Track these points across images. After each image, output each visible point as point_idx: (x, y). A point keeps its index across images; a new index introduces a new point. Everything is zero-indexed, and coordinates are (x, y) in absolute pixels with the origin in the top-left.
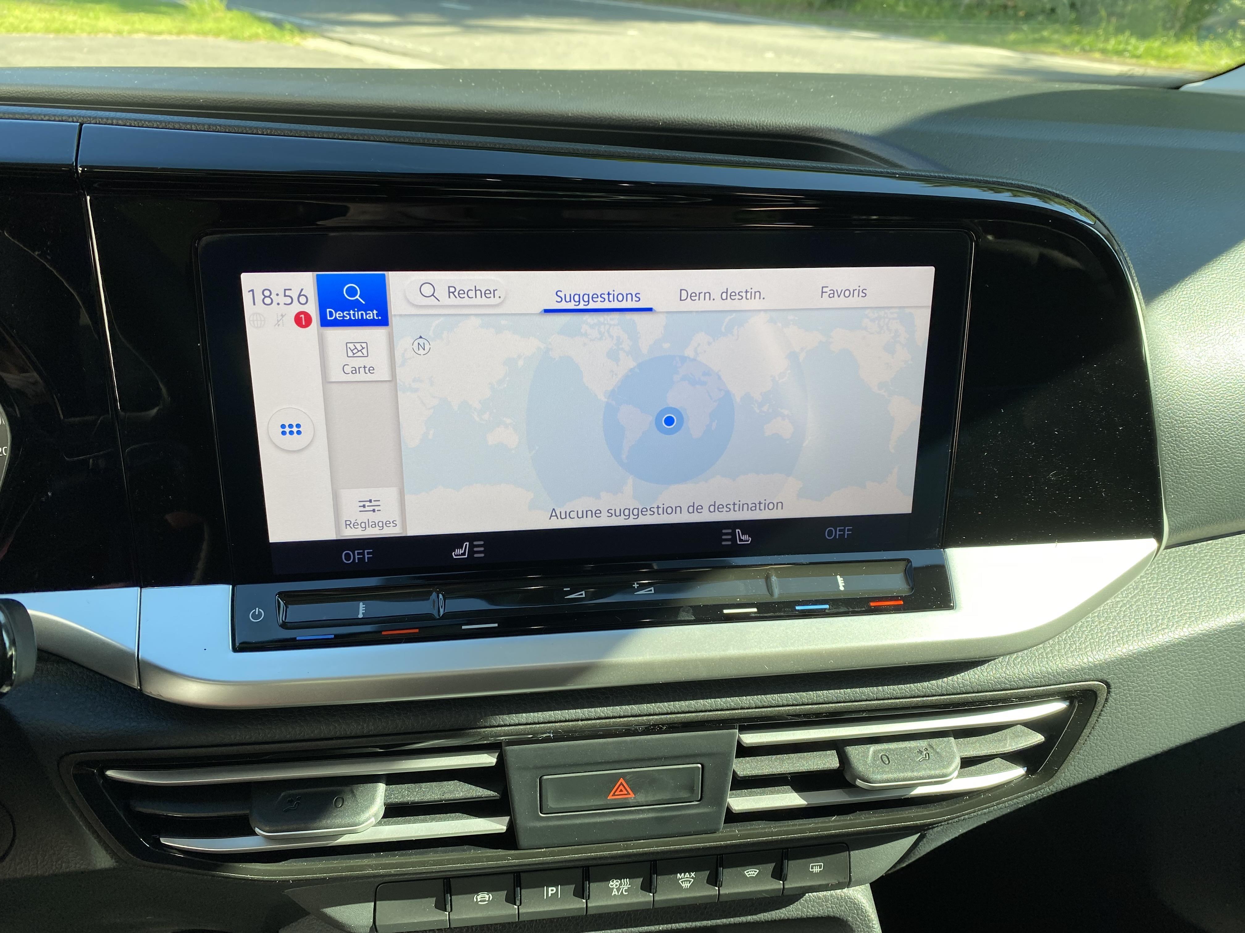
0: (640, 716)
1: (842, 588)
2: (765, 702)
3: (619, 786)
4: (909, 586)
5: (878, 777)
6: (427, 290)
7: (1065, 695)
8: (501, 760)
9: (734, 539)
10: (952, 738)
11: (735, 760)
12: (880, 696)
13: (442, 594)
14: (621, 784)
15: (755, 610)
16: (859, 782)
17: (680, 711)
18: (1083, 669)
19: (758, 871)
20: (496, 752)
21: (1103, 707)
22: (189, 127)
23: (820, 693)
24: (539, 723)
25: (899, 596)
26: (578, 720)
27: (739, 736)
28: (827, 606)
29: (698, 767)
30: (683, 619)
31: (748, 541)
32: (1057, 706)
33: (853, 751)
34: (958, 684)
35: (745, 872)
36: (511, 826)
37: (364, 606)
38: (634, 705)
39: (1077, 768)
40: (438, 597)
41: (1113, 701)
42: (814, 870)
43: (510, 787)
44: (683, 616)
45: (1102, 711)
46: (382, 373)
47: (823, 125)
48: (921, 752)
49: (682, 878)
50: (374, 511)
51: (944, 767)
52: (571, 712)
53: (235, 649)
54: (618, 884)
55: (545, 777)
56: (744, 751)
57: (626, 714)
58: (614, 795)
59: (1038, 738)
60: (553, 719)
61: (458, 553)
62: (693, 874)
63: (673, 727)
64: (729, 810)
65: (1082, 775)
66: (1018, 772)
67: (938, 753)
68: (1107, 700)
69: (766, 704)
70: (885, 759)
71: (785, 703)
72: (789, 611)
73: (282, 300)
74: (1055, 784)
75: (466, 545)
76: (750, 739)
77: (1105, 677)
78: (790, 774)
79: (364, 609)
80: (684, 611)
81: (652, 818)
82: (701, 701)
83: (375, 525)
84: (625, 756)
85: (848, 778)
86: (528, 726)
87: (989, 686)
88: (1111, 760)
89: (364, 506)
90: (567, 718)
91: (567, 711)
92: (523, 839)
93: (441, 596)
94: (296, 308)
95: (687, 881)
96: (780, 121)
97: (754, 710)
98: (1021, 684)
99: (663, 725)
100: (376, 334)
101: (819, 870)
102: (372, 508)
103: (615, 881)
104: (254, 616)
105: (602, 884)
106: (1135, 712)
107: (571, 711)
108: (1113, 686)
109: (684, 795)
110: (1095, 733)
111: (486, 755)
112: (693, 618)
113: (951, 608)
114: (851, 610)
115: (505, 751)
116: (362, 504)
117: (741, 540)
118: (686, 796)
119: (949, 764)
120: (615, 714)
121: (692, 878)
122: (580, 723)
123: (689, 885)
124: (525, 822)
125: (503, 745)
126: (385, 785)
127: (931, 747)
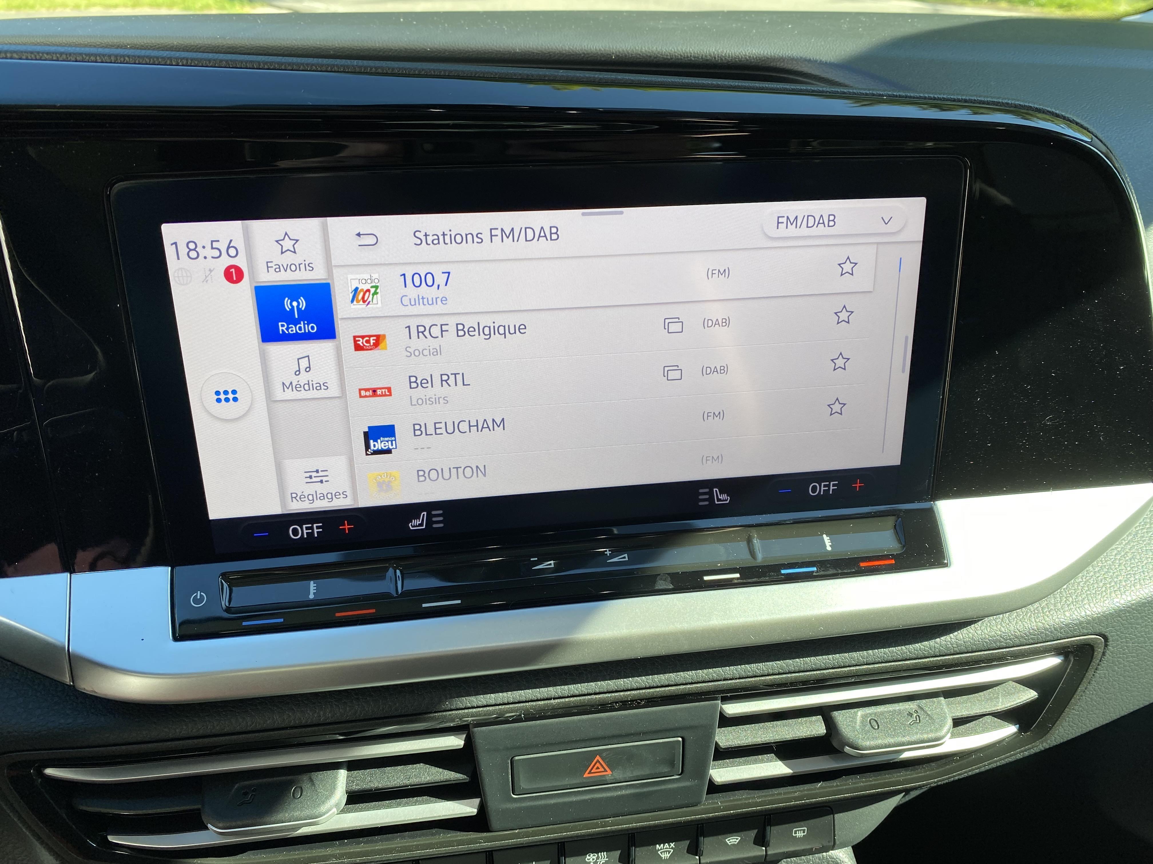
0: (617, 691)
1: (829, 548)
2: (749, 672)
3: (595, 764)
4: (901, 544)
5: (868, 743)
7: (1059, 651)
8: (469, 741)
9: (711, 499)
10: (942, 698)
11: (717, 730)
12: (870, 660)
13: (399, 569)
14: (598, 761)
15: (737, 575)
16: (847, 749)
17: (659, 685)
18: (1081, 623)
19: (739, 838)
20: (464, 734)
21: (1100, 661)
22: (93, 58)
23: (807, 660)
24: (508, 704)
25: (891, 555)
26: (550, 699)
27: (721, 707)
28: (815, 569)
29: (679, 741)
30: (661, 588)
31: (727, 500)
32: (1052, 662)
33: (839, 716)
34: (952, 644)
35: (726, 840)
36: (482, 808)
37: (315, 585)
38: (610, 680)
39: (1072, 724)
40: (395, 572)
41: (1110, 654)
42: (798, 835)
43: (480, 770)
44: (661, 585)
45: (1098, 665)
47: (785, 54)
48: (910, 715)
49: (661, 849)
50: (321, 482)
51: (937, 730)
52: (542, 691)
53: (176, 639)
54: (595, 857)
55: (517, 758)
56: (726, 721)
57: (602, 690)
58: (590, 773)
59: (1031, 695)
60: (524, 699)
61: (414, 524)
62: (672, 845)
63: (652, 701)
64: (711, 782)
65: (1075, 731)
66: (1011, 729)
67: (929, 715)
68: (1104, 654)
69: (750, 674)
70: (874, 724)
71: (771, 671)
72: (773, 576)
73: (210, 253)
74: (1049, 741)
75: (424, 515)
76: (733, 709)
77: (1103, 631)
78: (774, 743)
79: (315, 588)
80: (661, 579)
81: (631, 794)
82: (682, 673)
83: (323, 497)
84: (600, 733)
85: (835, 744)
86: (497, 707)
87: (983, 645)
88: (1105, 714)
89: (311, 477)
90: (539, 696)
91: (538, 690)
92: (495, 821)
93: (398, 572)
94: (226, 262)
95: (666, 851)
96: (740, 51)
97: (738, 681)
98: (1017, 642)
99: (641, 700)
101: (802, 834)
102: (319, 479)
103: (592, 855)
104: (196, 601)
105: (579, 859)
106: (1132, 664)
107: (543, 689)
108: (1110, 639)
109: (666, 769)
110: (1090, 687)
111: (453, 737)
112: (671, 586)
113: (946, 565)
114: (840, 571)
115: (473, 732)
116: (308, 475)
117: (719, 500)
118: (666, 771)
119: (941, 727)
120: (590, 691)
121: (672, 848)
122: (552, 701)
123: (668, 856)
124: (495, 805)
125: (471, 726)
126: (346, 772)
127: (922, 709)
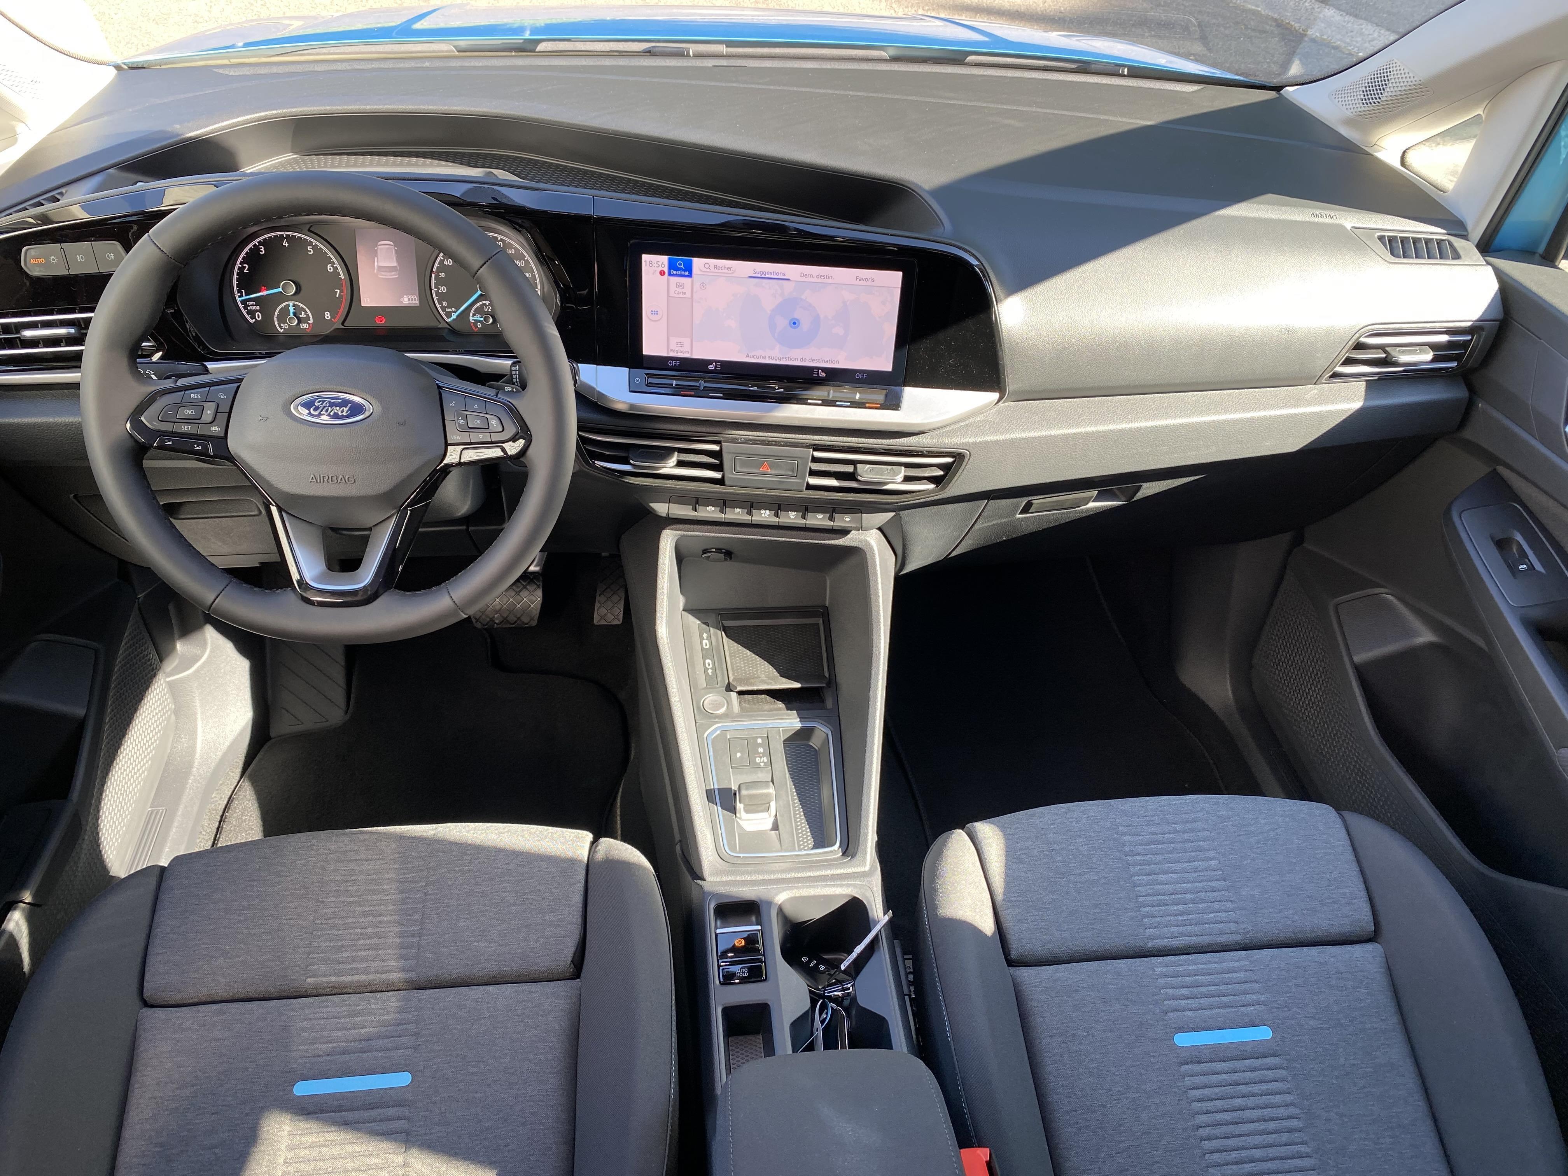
1: (858, 398)
3: (764, 465)
4: (885, 400)
5: (866, 476)
6: (707, 266)
7: (949, 455)
8: (720, 448)
9: (818, 374)
10: (903, 467)
11: (810, 462)
12: (869, 443)
13: (704, 381)
14: (766, 465)
15: (820, 402)
16: (861, 480)
17: (789, 438)
18: (957, 444)
19: (822, 515)
20: (719, 445)
21: (968, 463)
23: (844, 438)
25: (880, 403)
26: (749, 435)
27: (813, 452)
28: (850, 404)
29: (796, 463)
31: (824, 375)
32: (949, 460)
33: (858, 466)
34: (902, 442)
35: (817, 514)
36: (723, 476)
37: (675, 382)
39: (956, 488)
40: (702, 382)
41: (972, 461)
42: (846, 519)
43: (723, 460)
44: (793, 401)
46: (688, 295)
48: (887, 470)
49: (791, 514)
50: (681, 347)
51: (896, 479)
53: (630, 391)
55: (736, 458)
56: (814, 459)
57: (768, 436)
58: (762, 469)
59: (941, 473)
61: (710, 367)
62: (795, 511)
64: (808, 483)
65: (960, 491)
66: (932, 486)
67: (895, 472)
68: (970, 459)
69: (822, 440)
70: (870, 472)
71: (830, 439)
72: (832, 404)
73: (656, 265)
74: (947, 494)
75: (714, 364)
76: (818, 454)
77: (969, 449)
78: (833, 471)
81: (778, 481)
83: (681, 352)
84: (767, 453)
85: (856, 477)
86: (732, 436)
89: (677, 345)
92: (727, 482)
94: (661, 269)
95: (793, 514)
97: (818, 441)
98: (931, 447)
99: (782, 443)
100: (688, 280)
101: (849, 520)
103: (763, 509)
104: (637, 381)
105: (758, 509)
106: (984, 468)
107: (747, 431)
108: (972, 454)
110: (964, 474)
111: (715, 445)
112: (796, 402)
113: (897, 410)
114: (859, 406)
115: (722, 445)
117: (821, 375)
118: (790, 474)
119: (898, 478)
120: (764, 436)
121: (795, 513)
123: (794, 517)
124: (728, 475)
125: (722, 442)
126: (677, 452)
127: (890, 469)
